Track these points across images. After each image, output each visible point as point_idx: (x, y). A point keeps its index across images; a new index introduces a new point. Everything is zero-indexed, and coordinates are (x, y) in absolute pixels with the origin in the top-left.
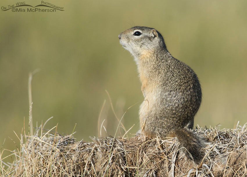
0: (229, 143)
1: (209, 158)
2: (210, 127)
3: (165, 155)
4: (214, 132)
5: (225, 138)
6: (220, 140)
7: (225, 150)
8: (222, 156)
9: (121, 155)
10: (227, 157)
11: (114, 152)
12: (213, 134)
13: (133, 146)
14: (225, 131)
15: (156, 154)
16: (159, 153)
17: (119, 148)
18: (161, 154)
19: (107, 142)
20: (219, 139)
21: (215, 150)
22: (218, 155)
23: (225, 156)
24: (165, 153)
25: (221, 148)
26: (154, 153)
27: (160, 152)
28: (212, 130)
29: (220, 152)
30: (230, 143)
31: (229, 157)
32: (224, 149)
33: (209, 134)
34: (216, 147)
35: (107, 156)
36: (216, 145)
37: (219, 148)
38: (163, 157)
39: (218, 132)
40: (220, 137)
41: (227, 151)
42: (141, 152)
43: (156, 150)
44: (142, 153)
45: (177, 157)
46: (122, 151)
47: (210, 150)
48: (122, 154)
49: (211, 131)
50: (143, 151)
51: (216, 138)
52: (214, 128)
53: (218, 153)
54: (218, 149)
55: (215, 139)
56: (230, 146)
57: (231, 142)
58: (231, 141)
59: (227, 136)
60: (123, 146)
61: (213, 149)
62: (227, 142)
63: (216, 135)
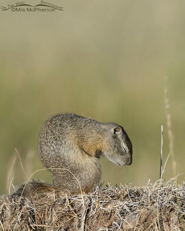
0: (139, 201)
1: (120, 216)
2: (121, 185)
3: (75, 214)
4: (124, 190)
5: (135, 196)
6: (131, 198)
7: (135, 208)
8: (132, 214)
9: (31, 213)
10: (138, 215)
11: (23, 210)
12: (123, 192)
13: (42, 205)
14: (135, 189)
15: (66, 212)
16: (69, 211)
17: (28, 206)
18: (71, 213)
19: (16, 200)
21: (126, 207)
22: (128, 213)
23: (136, 214)
24: (75, 211)
25: (132, 206)
26: (64, 211)
27: (69, 210)
28: (122, 188)
29: (130, 209)
30: (141, 201)
31: (139, 215)
32: (135, 206)
33: (120, 192)
34: (127, 204)
35: (16, 215)
36: (126, 202)
37: (130, 205)
38: (73, 216)
39: (129, 190)
40: (130, 195)
41: (138, 209)
42: (50, 211)
43: (66, 209)
44: (51, 211)
45: (86, 216)
46: (31, 209)
47: (120, 208)
48: (31, 212)
49: (122, 189)
50: (52, 209)
51: (127, 196)
52: (124, 186)
53: (128, 211)
54: (128, 207)
55: (125, 197)
56: (141, 204)
57: (142, 200)
58: (142, 199)
59: (138, 194)
60: (32, 205)
61: (123, 207)
62: (138, 200)
63: (126, 193)
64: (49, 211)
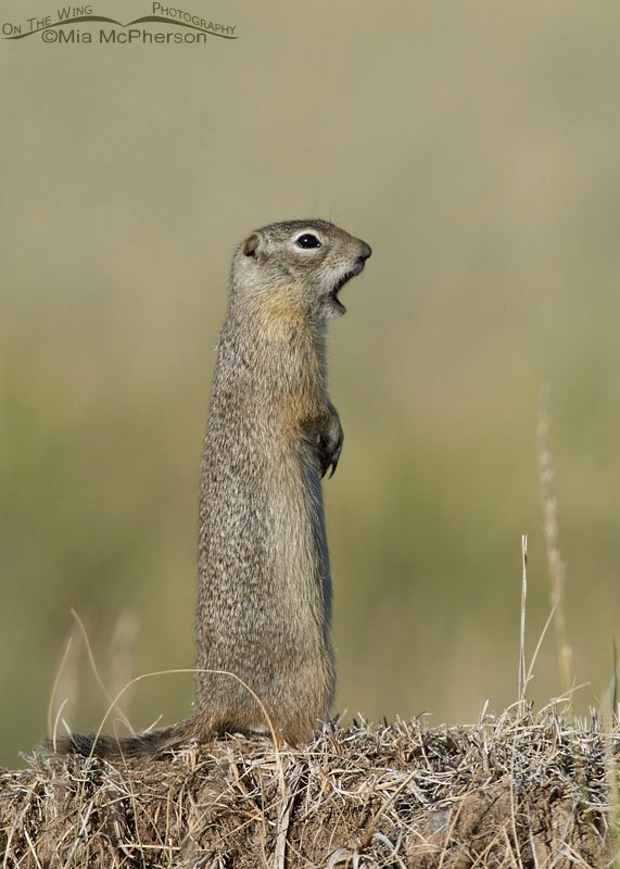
0: (456, 768)
1: (395, 815)
2: (399, 721)
3: (256, 809)
4: (410, 734)
5: (443, 754)
6: (430, 759)
7: (443, 791)
8: (434, 809)
9: (120, 809)
10: (451, 811)
11: (95, 800)
12: (404, 742)
13: (156, 782)
14: (443, 730)
15: (229, 805)
16: (239, 802)
17: (112, 787)
18: (243, 806)
19: (75, 769)
20: (424, 756)
21: (413, 789)
22: (422, 805)
23: (446, 809)
24: (257, 801)
25: (433, 785)
26: (222, 801)
27: (239, 798)
28: (401, 728)
29: (428, 795)
30: (459, 770)
31: (455, 812)
32: (442, 786)
33: (395, 742)
34: (416, 780)
35: (75, 814)
36: (415, 773)
37: (426, 783)
38: (250, 815)
39: (423, 736)
40: (427, 751)
41: (451, 793)
42: (180, 800)
43: (228, 794)
44: (183, 801)
45: (292, 815)
46: (122, 795)
47: (397, 790)
48: (122, 805)
49: (401, 733)
50: (187, 795)
51: (417, 752)
52: (409, 724)
53: (422, 799)
54: (421, 787)
55: (411, 757)
56: (462, 779)
57: (463, 766)
58: (464, 762)
59: (450, 747)
60: (123, 783)
61: (405, 788)
62: (451, 765)
63: (415, 744)
64: (176, 800)
